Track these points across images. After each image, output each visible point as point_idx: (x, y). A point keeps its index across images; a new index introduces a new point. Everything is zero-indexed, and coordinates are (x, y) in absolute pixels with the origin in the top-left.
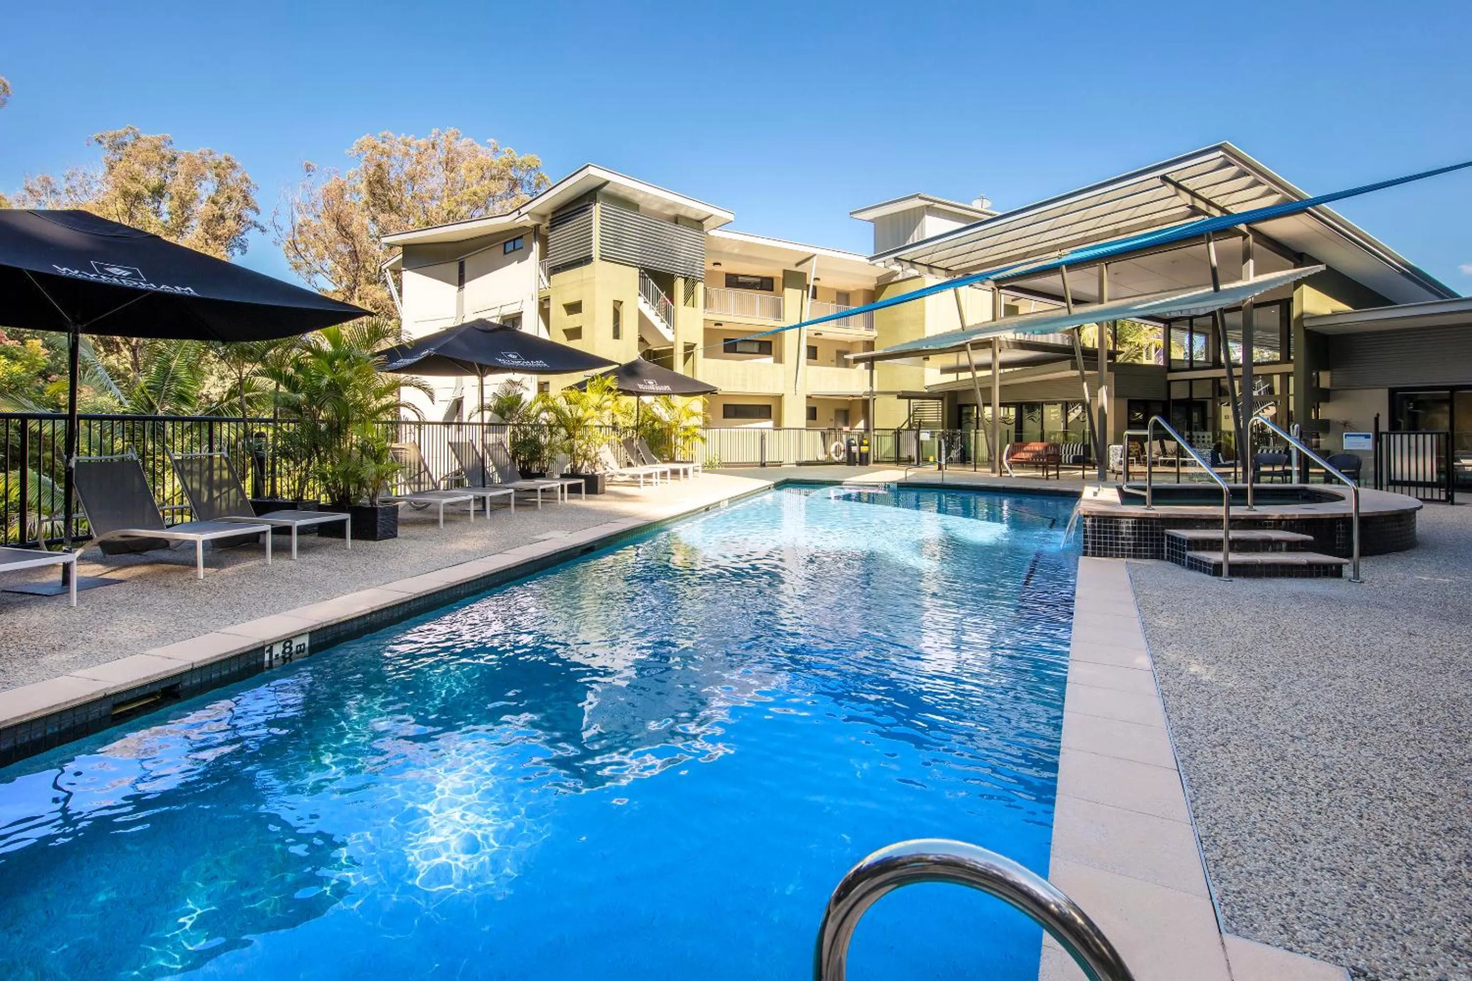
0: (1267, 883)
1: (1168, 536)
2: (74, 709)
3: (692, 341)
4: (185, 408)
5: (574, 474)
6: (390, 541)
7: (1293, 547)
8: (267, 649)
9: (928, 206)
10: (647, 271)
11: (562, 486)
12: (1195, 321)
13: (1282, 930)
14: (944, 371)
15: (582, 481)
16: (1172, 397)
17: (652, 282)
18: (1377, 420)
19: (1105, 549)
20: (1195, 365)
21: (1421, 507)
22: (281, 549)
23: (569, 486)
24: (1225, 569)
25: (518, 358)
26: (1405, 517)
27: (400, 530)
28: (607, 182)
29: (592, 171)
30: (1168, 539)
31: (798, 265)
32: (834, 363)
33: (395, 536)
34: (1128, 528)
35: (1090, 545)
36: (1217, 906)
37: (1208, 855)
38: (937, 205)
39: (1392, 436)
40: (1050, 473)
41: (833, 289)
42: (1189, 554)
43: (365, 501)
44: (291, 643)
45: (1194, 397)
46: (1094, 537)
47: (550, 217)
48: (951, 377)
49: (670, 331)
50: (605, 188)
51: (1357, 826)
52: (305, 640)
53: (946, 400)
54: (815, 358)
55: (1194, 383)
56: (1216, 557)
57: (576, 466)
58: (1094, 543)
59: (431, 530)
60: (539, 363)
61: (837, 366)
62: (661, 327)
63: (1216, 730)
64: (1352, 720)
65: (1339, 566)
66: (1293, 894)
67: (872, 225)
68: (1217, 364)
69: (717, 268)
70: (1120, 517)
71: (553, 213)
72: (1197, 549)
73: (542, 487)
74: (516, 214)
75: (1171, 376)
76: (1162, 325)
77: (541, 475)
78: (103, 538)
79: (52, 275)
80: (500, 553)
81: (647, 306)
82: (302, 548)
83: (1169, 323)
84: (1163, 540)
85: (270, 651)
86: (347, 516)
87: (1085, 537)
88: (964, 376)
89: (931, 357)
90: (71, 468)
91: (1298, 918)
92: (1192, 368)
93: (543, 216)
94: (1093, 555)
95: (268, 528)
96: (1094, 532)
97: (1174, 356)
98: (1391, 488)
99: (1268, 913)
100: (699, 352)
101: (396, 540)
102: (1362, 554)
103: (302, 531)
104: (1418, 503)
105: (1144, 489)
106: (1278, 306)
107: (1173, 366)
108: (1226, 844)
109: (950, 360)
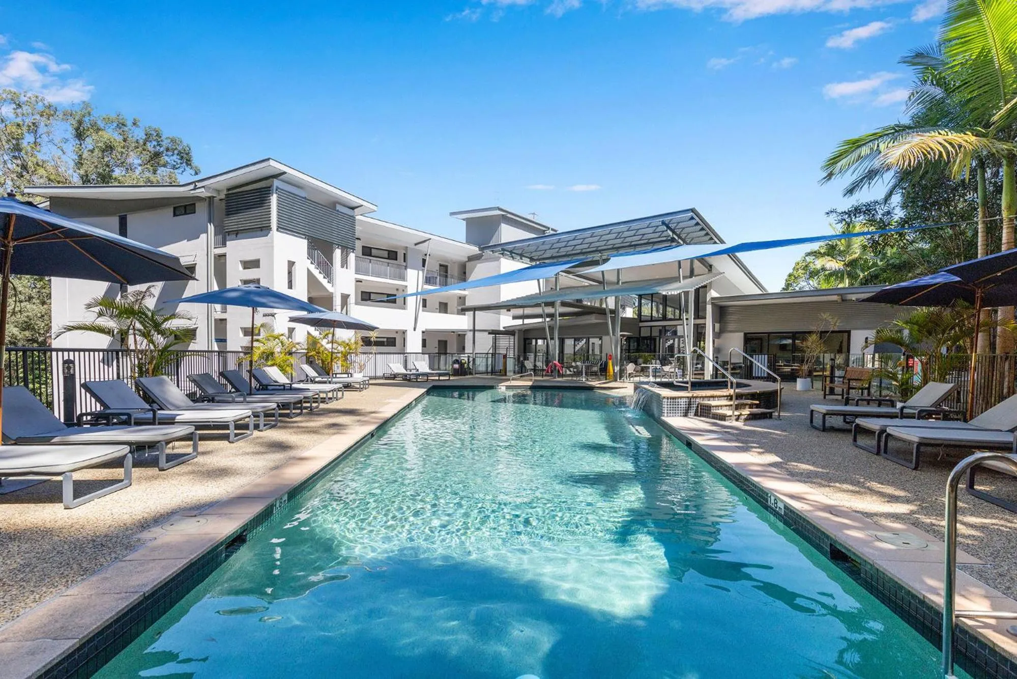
3: (346, 293)
9: (503, 215)
10: (314, 241)
14: (515, 318)
16: (642, 335)
17: (317, 249)
20: (654, 318)
28: (284, 173)
29: (272, 163)
31: (416, 244)
32: (438, 310)
38: (509, 215)
41: (437, 262)
45: (651, 335)
47: (225, 192)
49: (331, 285)
54: (428, 307)
55: (652, 327)
61: (440, 312)
62: (324, 282)
67: (465, 222)
68: (665, 319)
69: (357, 242)
71: (228, 190)
74: (192, 187)
75: (641, 324)
76: (637, 297)
81: (313, 266)
88: (527, 321)
89: (512, 309)
92: (652, 320)
93: (218, 191)
97: (643, 313)
100: (352, 299)
107: (643, 319)
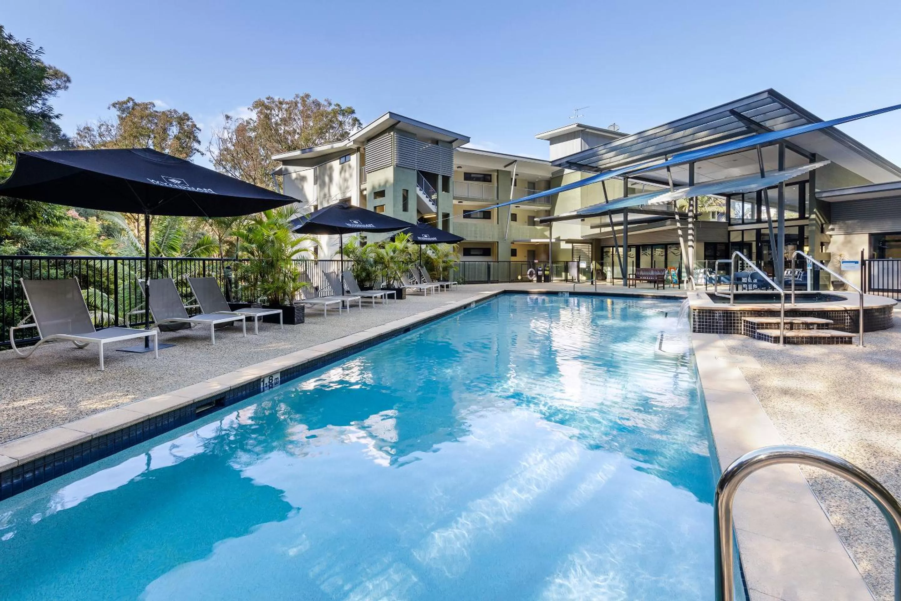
0: (852, 502)
1: (744, 321)
2: (180, 409)
3: (447, 212)
4: (174, 253)
5: (388, 288)
6: (301, 325)
7: (820, 326)
8: (262, 380)
9: (582, 130)
10: (421, 171)
11: (385, 295)
12: (745, 195)
13: (867, 525)
14: (593, 227)
15: (395, 292)
16: (732, 241)
17: (424, 179)
18: (862, 252)
19: (706, 329)
20: (745, 221)
21: (897, 304)
22: (250, 330)
23: (388, 295)
24: (782, 340)
25: (359, 223)
26: (886, 310)
27: (306, 320)
28: (399, 122)
30: (744, 322)
31: (506, 166)
32: (527, 224)
33: (303, 322)
34: (720, 316)
35: (697, 327)
36: (827, 514)
37: (814, 488)
38: (588, 130)
39: (872, 262)
40: (660, 285)
41: (526, 180)
42: (758, 331)
43: (287, 303)
44: (272, 377)
45: (745, 240)
46: (699, 322)
47: (366, 143)
48: (597, 231)
49: (434, 206)
50: (398, 125)
51: (896, 476)
52: (278, 376)
53: (594, 244)
54: (516, 220)
55: (745, 232)
56: (775, 333)
57: (389, 284)
58: (699, 325)
59: (320, 319)
60: (370, 226)
61: (530, 225)
62: (430, 204)
63: (800, 425)
64: (878, 422)
65: (850, 338)
66: (868, 508)
68: (759, 221)
69: (459, 169)
70: (717, 310)
71: (368, 141)
72: (762, 328)
73: (375, 295)
74: (347, 142)
75: (730, 228)
76: (725, 198)
77: (371, 288)
78: (159, 323)
79: (146, 184)
80: (363, 331)
81: (421, 192)
82: (260, 329)
83: (729, 196)
84: (741, 323)
85: (263, 381)
86: (280, 311)
87: (694, 321)
88: (604, 230)
89: (586, 219)
90: (147, 285)
91: (874, 520)
92: (743, 223)
93: (362, 143)
94: (699, 332)
95: (243, 317)
96: (699, 319)
97: (732, 215)
98: (871, 293)
99: (856, 517)
100: (451, 217)
101: (304, 324)
102: (865, 331)
103: (260, 318)
104: (895, 302)
105: (730, 294)
106: (798, 186)
107: (732, 222)
108: (822, 483)
109: (596, 220)
